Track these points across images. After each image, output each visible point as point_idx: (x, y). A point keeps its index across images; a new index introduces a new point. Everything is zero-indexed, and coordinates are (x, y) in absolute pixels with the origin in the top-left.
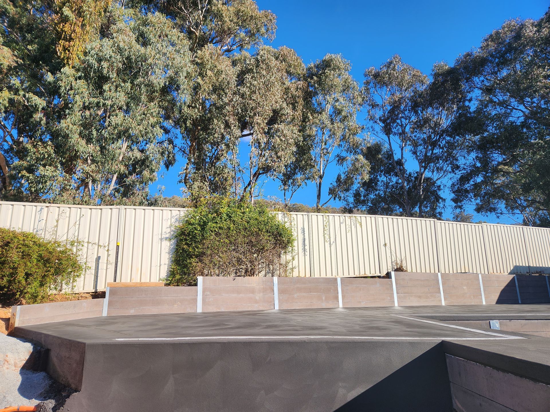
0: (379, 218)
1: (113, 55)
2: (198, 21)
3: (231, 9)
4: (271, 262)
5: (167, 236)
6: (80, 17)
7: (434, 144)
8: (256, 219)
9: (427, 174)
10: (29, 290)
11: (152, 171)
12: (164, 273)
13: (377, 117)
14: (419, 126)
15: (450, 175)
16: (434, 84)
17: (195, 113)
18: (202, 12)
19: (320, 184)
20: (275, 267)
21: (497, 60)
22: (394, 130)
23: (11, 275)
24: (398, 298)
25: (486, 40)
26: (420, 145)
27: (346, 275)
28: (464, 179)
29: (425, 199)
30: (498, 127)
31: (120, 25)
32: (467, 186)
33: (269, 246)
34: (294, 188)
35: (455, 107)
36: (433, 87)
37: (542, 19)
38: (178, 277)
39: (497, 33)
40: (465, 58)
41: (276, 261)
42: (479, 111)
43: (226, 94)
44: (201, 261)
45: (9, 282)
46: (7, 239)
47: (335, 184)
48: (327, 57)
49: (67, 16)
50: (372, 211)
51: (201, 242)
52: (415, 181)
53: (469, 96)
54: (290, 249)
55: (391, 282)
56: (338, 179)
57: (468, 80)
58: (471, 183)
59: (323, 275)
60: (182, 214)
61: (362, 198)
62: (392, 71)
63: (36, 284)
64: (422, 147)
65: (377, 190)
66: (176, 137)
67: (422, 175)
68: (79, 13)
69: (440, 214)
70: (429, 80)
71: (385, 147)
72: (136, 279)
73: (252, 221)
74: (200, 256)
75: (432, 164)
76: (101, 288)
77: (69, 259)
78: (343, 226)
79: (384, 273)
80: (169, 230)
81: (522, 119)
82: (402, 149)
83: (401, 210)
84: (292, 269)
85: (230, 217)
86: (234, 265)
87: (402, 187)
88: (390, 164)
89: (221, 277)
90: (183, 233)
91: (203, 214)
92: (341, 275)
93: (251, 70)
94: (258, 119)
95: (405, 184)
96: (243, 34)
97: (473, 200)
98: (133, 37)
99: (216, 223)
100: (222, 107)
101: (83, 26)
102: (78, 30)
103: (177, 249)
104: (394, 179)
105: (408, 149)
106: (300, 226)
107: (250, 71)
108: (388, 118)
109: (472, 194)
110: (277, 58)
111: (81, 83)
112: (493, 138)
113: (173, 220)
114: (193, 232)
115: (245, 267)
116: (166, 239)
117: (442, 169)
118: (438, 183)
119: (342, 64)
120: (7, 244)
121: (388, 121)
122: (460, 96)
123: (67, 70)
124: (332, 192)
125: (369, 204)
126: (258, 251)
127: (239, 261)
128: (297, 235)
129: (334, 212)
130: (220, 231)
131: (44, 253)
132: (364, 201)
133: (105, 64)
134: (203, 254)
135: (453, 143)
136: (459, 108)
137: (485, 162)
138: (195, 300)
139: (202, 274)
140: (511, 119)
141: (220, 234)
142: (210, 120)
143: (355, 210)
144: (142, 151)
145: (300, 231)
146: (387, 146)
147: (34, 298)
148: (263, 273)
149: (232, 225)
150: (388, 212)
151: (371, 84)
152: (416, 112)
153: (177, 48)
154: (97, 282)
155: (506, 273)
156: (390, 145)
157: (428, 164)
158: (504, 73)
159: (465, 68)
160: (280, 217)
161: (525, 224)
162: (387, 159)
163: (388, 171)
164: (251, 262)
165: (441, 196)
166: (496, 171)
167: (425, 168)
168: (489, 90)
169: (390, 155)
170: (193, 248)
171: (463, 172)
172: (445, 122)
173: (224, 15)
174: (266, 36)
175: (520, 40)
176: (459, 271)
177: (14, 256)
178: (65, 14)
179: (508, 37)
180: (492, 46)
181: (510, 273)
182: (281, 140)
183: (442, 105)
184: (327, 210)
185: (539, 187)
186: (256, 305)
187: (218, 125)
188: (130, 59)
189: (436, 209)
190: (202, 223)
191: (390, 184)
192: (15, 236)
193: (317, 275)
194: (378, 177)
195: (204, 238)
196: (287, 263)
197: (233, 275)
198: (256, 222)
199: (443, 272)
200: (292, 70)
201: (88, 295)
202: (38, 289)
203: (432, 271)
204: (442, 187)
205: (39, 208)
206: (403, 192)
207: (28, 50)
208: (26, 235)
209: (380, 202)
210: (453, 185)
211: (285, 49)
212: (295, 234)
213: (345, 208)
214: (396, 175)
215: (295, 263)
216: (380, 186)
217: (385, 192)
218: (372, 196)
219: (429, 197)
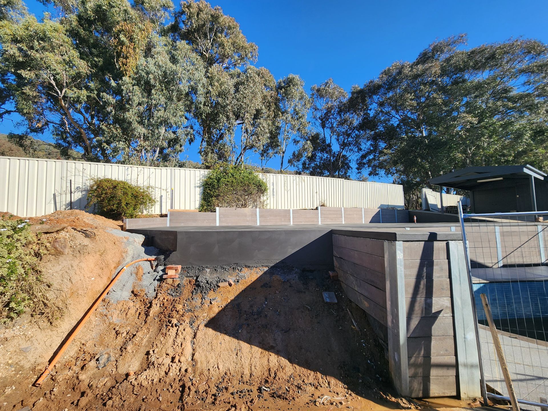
0: (314, 177)
1: (156, 71)
2: (208, 47)
3: (230, 41)
4: (255, 201)
5: (198, 185)
6: (132, 42)
7: (349, 135)
8: (247, 177)
9: (344, 153)
10: (128, 212)
11: (181, 146)
12: (197, 205)
13: (318, 117)
14: (342, 123)
15: (357, 154)
16: (351, 98)
17: (208, 110)
18: (210, 41)
19: (283, 157)
20: (257, 203)
21: (387, 87)
22: (327, 125)
23: (118, 204)
24: (321, 220)
25: (382, 73)
26: (341, 135)
27: (295, 208)
28: (364, 157)
29: (342, 167)
30: (384, 127)
31: (158, 49)
32: (365, 161)
33: (254, 192)
34: (268, 158)
35: (362, 114)
36: (351, 100)
37: (414, 62)
38: (205, 207)
39: (389, 69)
40: (370, 84)
41: (258, 200)
42: (375, 117)
43: (227, 98)
44: (218, 199)
45: (117, 207)
46: (114, 184)
47: (292, 157)
48: (291, 76)
49: (123, 41)
50: (312, 174)
51: (217, 189)
52: (337, 157)
53: (370, 107)
54: (265, 194)
55: (318, 212)
56: (294, 154)
57: (370, 97)
58: (367, 159)
59: (283, 208)
60: (206, 173)
61: (307, 166)
62: (328, 89)
63: (131, 209)
64: (342, 136)
65: (315, 161)
66: (195, 124)
67: (341, 153)
68: (131, 39)
69: (349, 176)
70: (348, 96)
71: (322, 136)
72: (182, 208)
73: (245, 178)
74: (217, 196)
75: (347, 148)
76: (164, 212)
77: (147, 196)
78: (295, 182)
79: (315, 208)
80: (199, 182)
81: (398, 123)
82: (331, 137)
83: (328, 173)
84: (267, 205)
85: (233, 175)
86: (235, 202)
87: (330, 160)
88: (324, 146)
89: (228, 208)
90: (207, 184)
91: (218, 173)
92: (292, 208)
93: (244, 83)
94: (247, 115)
95: (332, 158)
96: (236, 57)
97: (367, 169)
98: (168, 57)
99: (226, 178)
100: (225, 107)
101: (134, 48)
102: (131, 51)
103: (204, 193)
104: (326, 155)
105: (334, 137)
106: (272, 181)
107: (242, 83)
108: (324, 118)
109: (367, 165)
110: (259, 75)
111: (136, 87)
112: (381, 133)
113: (201, 176)
114: (213, 183)
115: (241, 203)
116: (198, 187)
117: (352, 150)
118: (350, 158)
119: (299, 82)
120: (115, 187)
121: (324, 120)
122: (365, 107)
123: (126, 79)
124: (290, 161)
125: (311, 170)
126: (248, 195)
127: (238, 199)
128: (270, 186)
129: (290, 174)
130: (228, 183)
131: (134, 193)
132: (308, 167)
133: (151, 76)
134: (219, 195)
135: (359, 135)
136: (364, 114)
137: (375, 147)
138: (215, 220)
139: (218, 206)
140: (391, 122)
141: (228, 185)
142: (217, 114)
143: (302, 173)
144: (174, 133)
145: (271, 184)
146: (323, 135)
147: (131, 216)
148: (251, 206)
149: (234, 180)
150: (321, 174)
151: (315, 96)
152: (340, 115)
153: (196, 67)
154: (161, 209)
155: (376, 208)
156: (324, 135)
157: (345, 147)
158: (390, 94)
159: (369, 90)
160: (261, 176)
161: (394, 183)
162: (322, 143)
163: (322, 150)
164: (244, 200)
165: (351, 166)
166: (381, 152)
167: (343, 149)
168: (381, 104)
169: (324, 141)
170: (213, 192)
171: (363, 152)
172: (356, 123)
173: (225, 45)
174: (251, 59)
175: (401, 74)
176: (353, 207)
177: (119, 193)
178: (122, 39)
179: (394, 72)
180: (385, 78)
181: (379, 208)
182: (261, 129)
183: (355, 111)
184: (286, 173)
185: (402, 163)
186: (248, 223)
187: (222, 118)
188: (166, 73)
189: (347, 173)
190: (218, 179)
191: (323, 158)
192: (119, 183)
193: (280, 208)
194: (317, 154)
195: (219, 187)
196: (264, 201)
197: (235, 207)
198: (247, 179)
199: (345, 207)
200: (267, 84)
201: (157, 216)
202: (133, 211)
203: (340, 207)
204: (351, 161)
205: (126, 168)
206: (330, 163)
207: (95, 61)
208: (124, 183)
209: (317, 169)
210: (357, 160)
211: (263, 70)
212: (268, 185)
213: (297, 172)
214: (327, 153)
215: (268, 201)
216: (318, 159)
217: (320, 163)
218: (313, 165)
219: (344, 166)
